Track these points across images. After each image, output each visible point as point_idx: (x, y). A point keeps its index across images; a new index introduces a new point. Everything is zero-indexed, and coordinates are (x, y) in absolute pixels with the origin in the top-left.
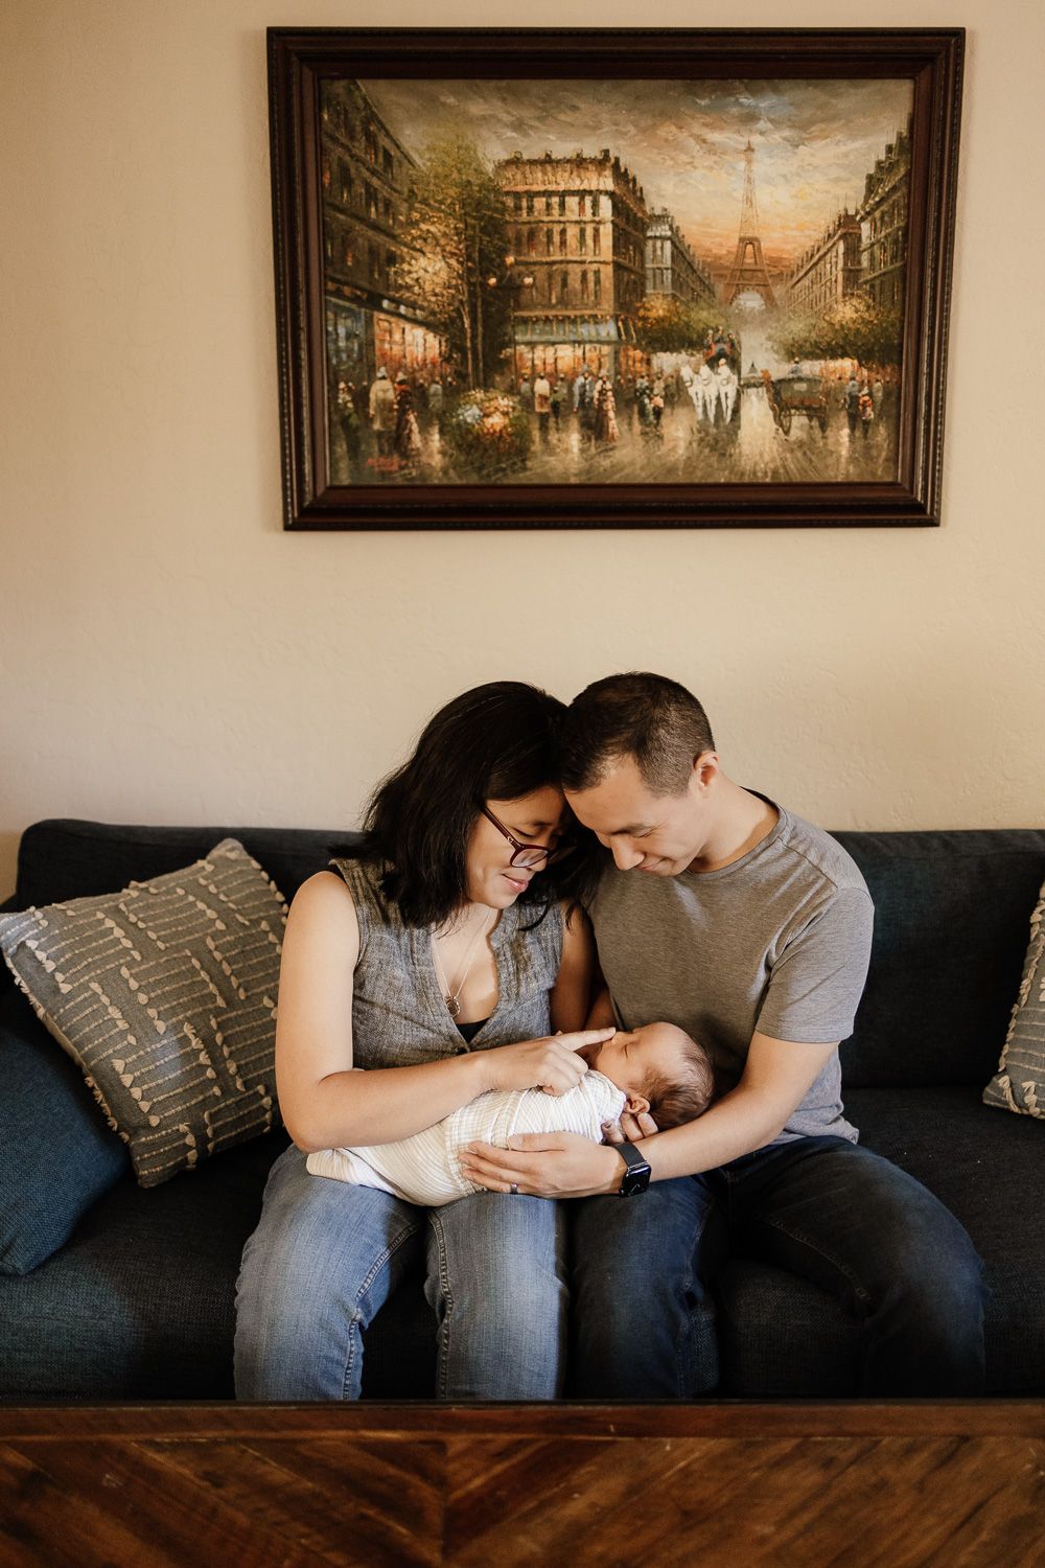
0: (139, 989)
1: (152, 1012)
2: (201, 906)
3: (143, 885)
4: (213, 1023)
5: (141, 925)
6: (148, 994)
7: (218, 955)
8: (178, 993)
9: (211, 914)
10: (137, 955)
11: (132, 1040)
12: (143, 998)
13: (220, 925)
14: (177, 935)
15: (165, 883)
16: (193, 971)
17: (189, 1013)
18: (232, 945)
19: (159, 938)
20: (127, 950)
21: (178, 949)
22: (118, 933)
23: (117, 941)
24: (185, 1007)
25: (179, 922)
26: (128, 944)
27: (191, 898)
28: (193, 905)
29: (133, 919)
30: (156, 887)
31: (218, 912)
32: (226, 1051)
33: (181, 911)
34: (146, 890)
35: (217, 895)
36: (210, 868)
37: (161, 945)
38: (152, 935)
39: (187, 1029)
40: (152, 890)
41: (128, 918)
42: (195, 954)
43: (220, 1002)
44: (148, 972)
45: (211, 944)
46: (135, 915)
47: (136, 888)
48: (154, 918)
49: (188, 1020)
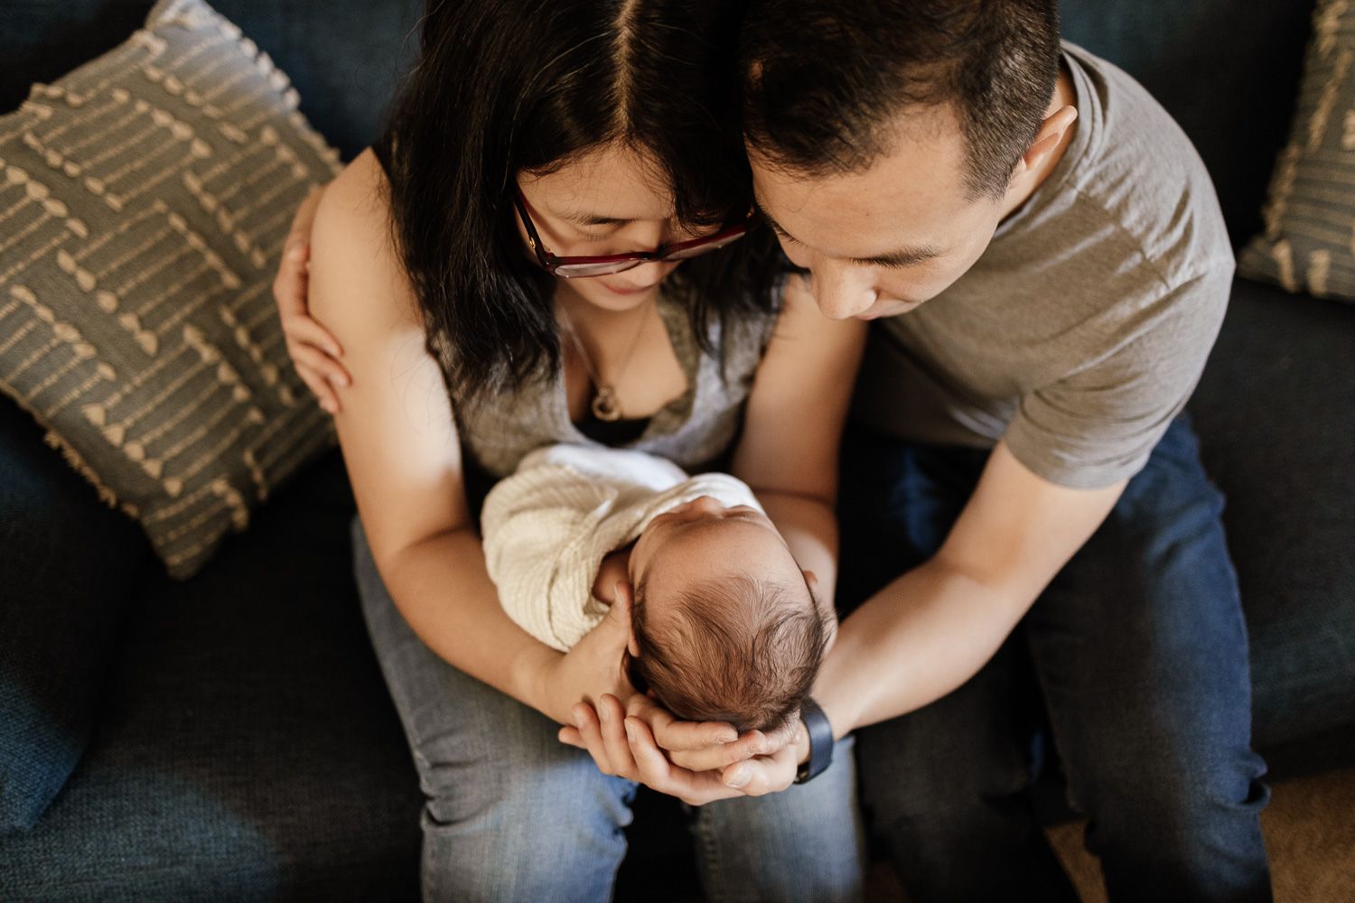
0: (100, 285)
1: (129, 321)
2: (162, 118)
3: (54, 91)
4: (228, 317)
5: (72, 169)
6: (113, 291)
7: (209, 202)
8: (162, 280)
9: (182, 131)
10: (78, 227)
11: (106, 371)
12: (107, 301)
13: (200, 150)
14: (137, 177)
15: (93, 83)
16: (176, 238)
17: (188, 309)
18: (225, 180)
19: (108, 189)
20: (57, 223)
21: (143, 202)
22: (36, 191)
23: (38, 207)
24: (178, 301)
25: (132, 154)
26: (56, 208)
27: (142, 107)
28: (146, 119)
29: (54, 159)
30: (80, 91)
31: (193, 124)
32: (256, 353)
33: (129, 131)
34: (62, 100)
35: (182, 96)
36: (159, 47)
37: (115, 202)
38: (95, 185)
39: (191, 336)
40: (74, 100)
41: (43, 160)
42: (175, 206)
43: (230, 280)
44: (102, 256)
45: (193, 184)
46: (58, 150)
47: (43, 99)
48: (90, 152)
49: (189, 320)
